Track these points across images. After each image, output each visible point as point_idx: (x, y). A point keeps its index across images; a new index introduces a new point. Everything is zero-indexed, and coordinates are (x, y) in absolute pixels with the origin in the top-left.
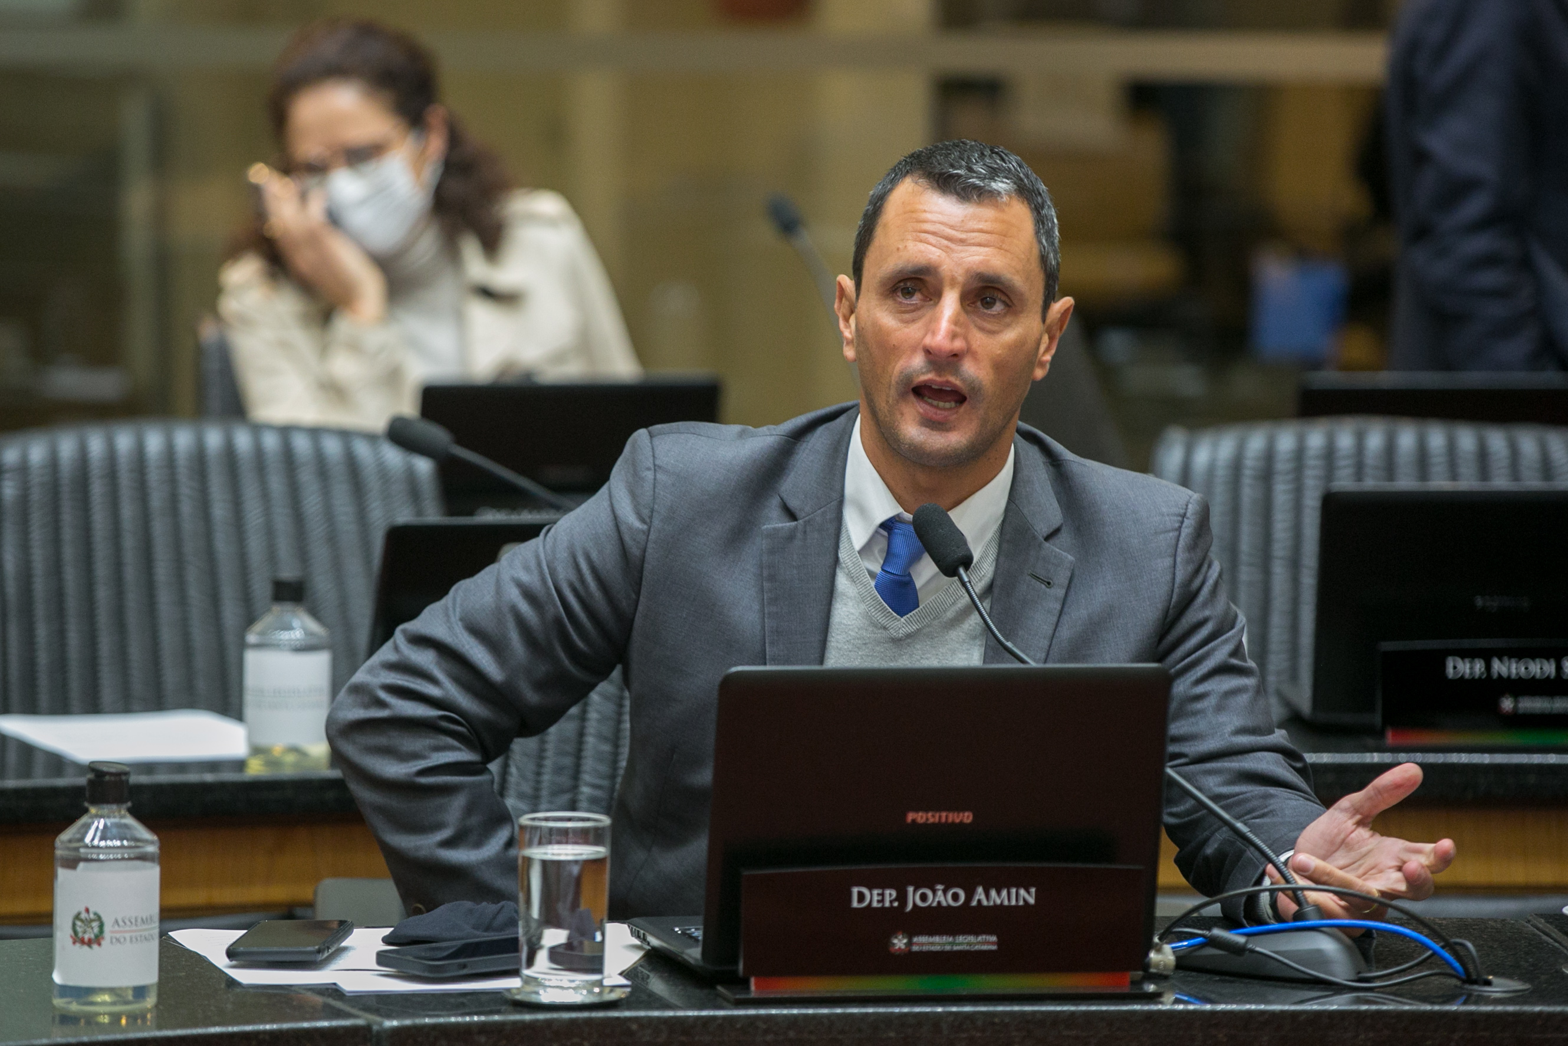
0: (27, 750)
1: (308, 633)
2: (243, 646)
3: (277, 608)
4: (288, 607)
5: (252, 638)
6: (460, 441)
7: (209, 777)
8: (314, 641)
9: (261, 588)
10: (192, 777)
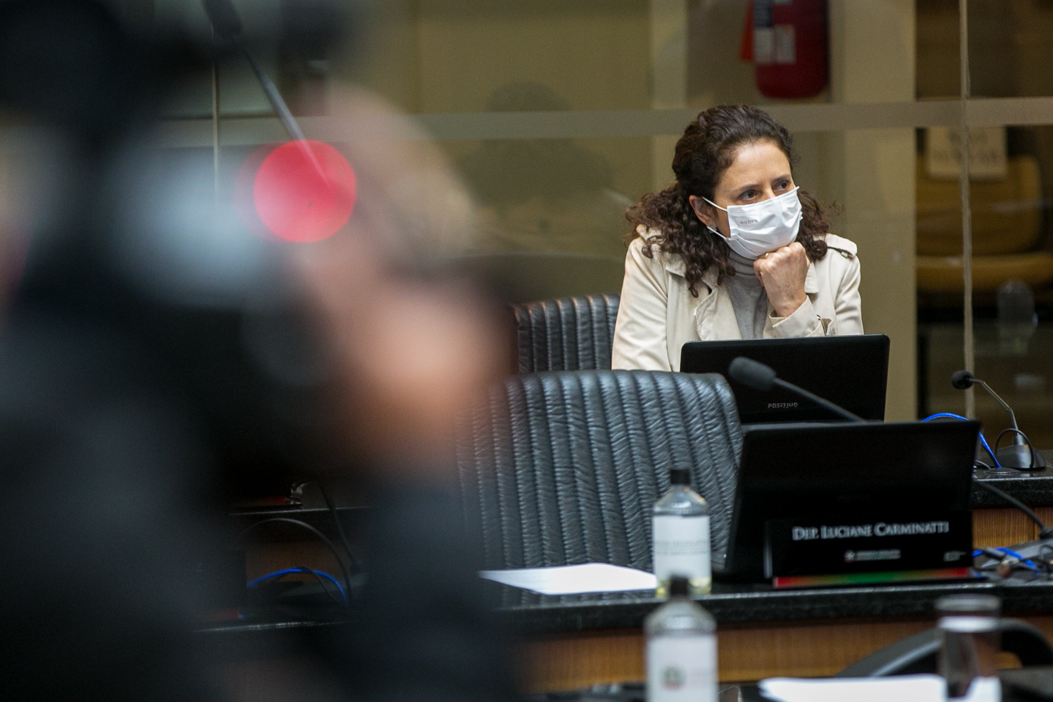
0: (518, 592)
1: (693, 504)
2: (652, 514)
3: (672, 488)
4: (680, 487)
5: (657, 509)
6: (779, 376)
7: (638, 601)
8: (698, 509)
9: (663, 476)
10: (627, 601)
